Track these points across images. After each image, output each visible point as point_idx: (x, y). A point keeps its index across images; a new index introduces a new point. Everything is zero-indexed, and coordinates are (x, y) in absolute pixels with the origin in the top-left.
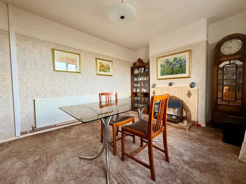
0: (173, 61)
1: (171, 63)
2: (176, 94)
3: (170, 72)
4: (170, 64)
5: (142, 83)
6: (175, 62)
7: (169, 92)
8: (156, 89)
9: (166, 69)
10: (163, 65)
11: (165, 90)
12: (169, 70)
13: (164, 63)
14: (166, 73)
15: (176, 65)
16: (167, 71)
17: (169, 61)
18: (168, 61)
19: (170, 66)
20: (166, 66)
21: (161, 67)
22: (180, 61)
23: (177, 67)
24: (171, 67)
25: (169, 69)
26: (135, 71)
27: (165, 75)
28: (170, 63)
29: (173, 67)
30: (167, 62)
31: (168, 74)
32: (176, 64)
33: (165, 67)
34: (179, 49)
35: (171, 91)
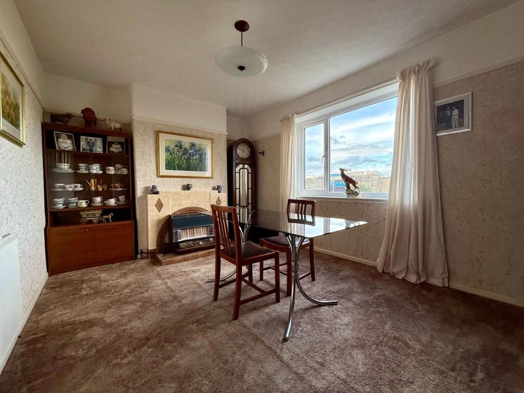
0: (189, 148)
1: (186, 149)
2: (202, 204)
3: (184, 165)
4: (184, 151)
5: (93, 180)
6: (192, 149)
7: (190, 200)
8: (165, 197)
9: (177, 160)
10: (171, 149)
11: (182, 198)
12: (183, 161)
13: (174, 147)
14: (177, 165)
15: (193, 155)
16: (179, 163)
17: (183, 144)
18: (181, 145)
19: (184, 154)
20: (178, 153)
21: (166, 152)
22: (199, 150)
23: (196, 160)
24: (186, 157)
25: (183, 159)
26: (59, 140)
27: (175, 169)
28: (183, 149)
29: (189, 158)
30: (179, 145)
31: (180, 168)
32: (195, 153)
33: (174, 153)
34: (196, 130)
35: (194, 198)
